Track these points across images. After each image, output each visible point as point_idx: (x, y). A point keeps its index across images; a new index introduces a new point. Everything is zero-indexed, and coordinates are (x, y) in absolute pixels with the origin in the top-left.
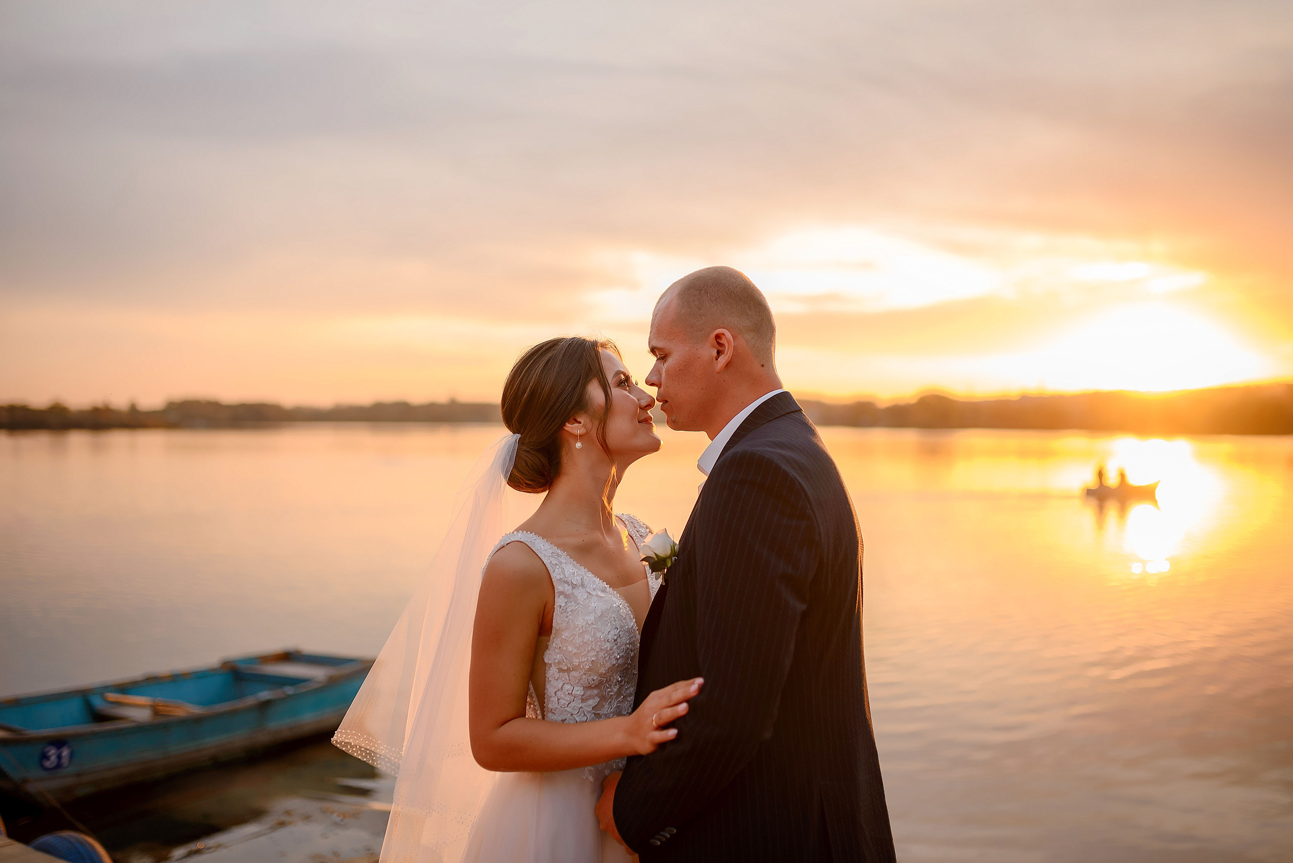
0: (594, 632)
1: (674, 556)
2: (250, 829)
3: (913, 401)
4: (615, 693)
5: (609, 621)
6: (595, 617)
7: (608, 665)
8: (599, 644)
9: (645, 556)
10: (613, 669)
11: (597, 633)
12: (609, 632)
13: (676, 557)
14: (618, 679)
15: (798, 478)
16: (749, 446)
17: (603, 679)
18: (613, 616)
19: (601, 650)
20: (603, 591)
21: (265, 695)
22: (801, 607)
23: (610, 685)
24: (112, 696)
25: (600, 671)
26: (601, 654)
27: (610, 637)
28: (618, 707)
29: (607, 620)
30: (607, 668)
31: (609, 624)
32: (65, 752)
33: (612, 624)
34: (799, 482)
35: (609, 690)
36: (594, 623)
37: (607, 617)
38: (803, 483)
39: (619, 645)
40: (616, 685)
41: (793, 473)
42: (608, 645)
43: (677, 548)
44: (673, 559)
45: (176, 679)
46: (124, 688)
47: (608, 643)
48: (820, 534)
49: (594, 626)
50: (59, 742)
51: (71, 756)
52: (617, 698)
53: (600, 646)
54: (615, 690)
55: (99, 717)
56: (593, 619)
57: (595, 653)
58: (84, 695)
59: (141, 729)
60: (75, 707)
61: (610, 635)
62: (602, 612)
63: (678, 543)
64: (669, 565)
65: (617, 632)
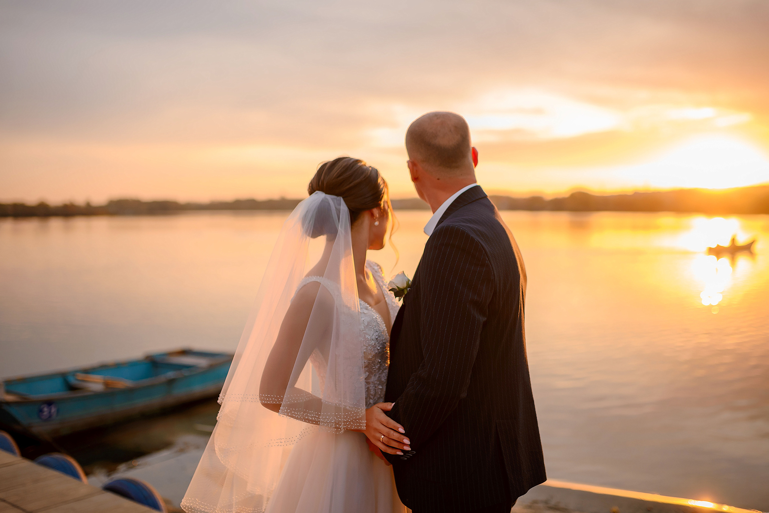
0: (364, 335)
1: (409, 288)
2: (164, 454)
3: (567, 196)
4: (377, 369)
5: (372, 328)
6: (364, 326)
7: (373, 353)
8: (368, 342)
9: (391, 288)
10: (376, 356)
11: (366, 335)
12: (373, 334)
13: (410, 288)
14: (378, 361)
15: (480, 240)
16: (450, 222)
17: (370, 361)
18: (374, 324)
19: (369, 345)
20: (366, 309)
21: (171, 374)
22: (483, 319)
23: (374, 365)
24: (81, 376)
25: (369, 357)
26: (369, 348)
27: (374, 337)
28: (379, 377)
29: (371, 327)
30: (372, 355)
31: (373, 330)
32: (53, 410)
33: (374, 330)
34: (481, 245)
35: (374, 367)
36: (364, 330)
37: (371, 325)
38: (483, 244)
39: (379, 341)
40: (378, 364)
41: (477, 238)
42: (373, 342)
43: (410, 283)
44: (408, 289)
45: (118, 367)
46: (87, 371)
47: (373, 341)
48: (494, 275)
49: (364, 332)
50: (49, 403)
51: (58, 411)
52: (378, 372)
53: (368, 343)
54: (377, 367)
55: (72, 388)
56: (363, 327)
57: (365, 348)
58: (64, 376)
59: (97, 395)
60: (58, 383)
61: (374, 336)
62: (368, 323)
63: (411, 281)
64: (406, 293)
65: (377, 333)
